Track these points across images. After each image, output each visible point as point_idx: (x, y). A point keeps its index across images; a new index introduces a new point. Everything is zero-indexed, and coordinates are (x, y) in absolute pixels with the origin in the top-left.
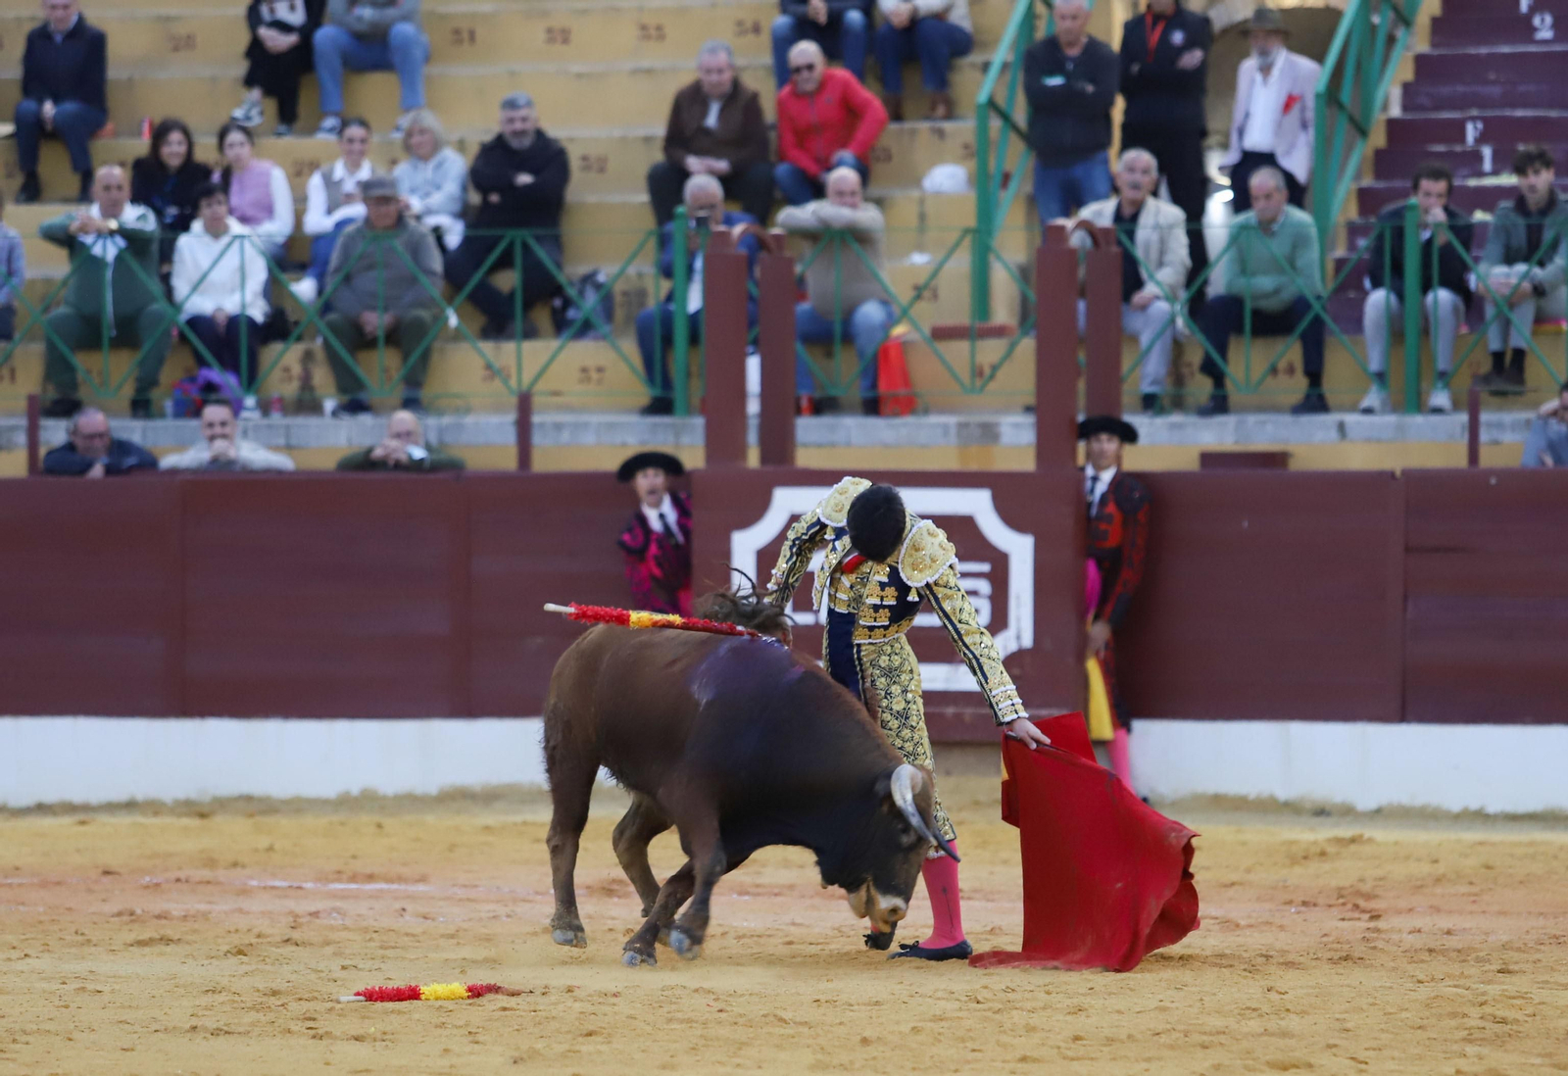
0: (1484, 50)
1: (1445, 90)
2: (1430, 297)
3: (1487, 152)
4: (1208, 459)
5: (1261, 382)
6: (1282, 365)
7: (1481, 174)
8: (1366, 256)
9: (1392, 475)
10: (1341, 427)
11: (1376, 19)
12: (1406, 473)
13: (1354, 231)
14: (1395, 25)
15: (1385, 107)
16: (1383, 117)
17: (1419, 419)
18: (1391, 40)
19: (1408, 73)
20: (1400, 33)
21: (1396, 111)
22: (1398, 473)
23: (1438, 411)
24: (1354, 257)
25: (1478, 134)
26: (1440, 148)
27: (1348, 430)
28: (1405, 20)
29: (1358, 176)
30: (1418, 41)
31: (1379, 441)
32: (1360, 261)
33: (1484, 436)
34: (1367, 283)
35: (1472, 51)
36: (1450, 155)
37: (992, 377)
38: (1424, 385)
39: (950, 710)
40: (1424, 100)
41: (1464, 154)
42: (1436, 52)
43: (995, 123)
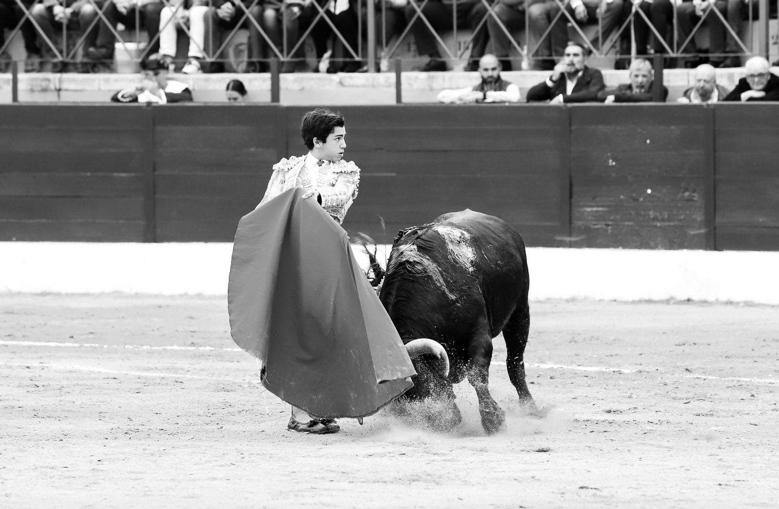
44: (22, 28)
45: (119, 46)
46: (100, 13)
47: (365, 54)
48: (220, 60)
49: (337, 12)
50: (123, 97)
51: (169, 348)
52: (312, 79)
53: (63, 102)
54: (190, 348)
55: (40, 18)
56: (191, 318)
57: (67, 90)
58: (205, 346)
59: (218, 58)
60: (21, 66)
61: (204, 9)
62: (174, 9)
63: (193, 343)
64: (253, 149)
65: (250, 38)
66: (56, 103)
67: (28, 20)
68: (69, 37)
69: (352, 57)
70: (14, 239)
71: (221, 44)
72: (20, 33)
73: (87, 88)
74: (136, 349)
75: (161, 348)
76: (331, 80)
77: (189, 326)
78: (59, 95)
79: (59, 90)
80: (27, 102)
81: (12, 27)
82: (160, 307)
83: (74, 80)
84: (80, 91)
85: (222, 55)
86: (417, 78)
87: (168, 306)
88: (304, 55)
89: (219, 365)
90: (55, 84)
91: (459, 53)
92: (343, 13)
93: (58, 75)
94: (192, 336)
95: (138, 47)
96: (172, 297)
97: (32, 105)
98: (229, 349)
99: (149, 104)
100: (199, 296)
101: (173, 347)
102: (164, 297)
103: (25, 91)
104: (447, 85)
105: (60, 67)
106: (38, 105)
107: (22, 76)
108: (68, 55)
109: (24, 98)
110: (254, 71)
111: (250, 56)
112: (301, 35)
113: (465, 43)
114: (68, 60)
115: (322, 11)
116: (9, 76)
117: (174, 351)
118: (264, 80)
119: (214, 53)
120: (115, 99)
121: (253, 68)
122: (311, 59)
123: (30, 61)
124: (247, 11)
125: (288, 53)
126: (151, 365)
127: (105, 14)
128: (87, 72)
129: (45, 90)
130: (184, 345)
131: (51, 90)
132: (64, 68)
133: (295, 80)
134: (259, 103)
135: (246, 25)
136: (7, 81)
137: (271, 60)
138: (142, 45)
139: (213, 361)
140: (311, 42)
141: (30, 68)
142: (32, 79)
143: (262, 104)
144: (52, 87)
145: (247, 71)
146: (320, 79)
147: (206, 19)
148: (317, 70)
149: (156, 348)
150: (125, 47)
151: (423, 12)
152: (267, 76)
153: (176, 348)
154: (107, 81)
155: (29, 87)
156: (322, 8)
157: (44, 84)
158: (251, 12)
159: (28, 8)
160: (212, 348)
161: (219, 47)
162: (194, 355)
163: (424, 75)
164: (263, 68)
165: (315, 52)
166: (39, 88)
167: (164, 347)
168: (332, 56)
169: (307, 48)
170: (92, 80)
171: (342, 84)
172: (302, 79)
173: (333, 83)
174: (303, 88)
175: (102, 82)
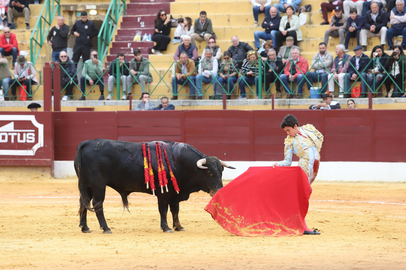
0: (131, 29)
1: (123, 37)
2: (122, 77)
3: (132, 49)
4: (78, 109)
5: (88, 94)
6: (93, 91)
7: (131, 53)
8: (109, 69)
9: (115, 112)
10: (104, 103)
11: (110, 23)
12: (117, 112)
13: (106, 64)
14: (113, 24)
15: (112, 40)
16: (112, 42)
17: (120, 101)
18: (113, 27)
19: (116, 34)
20: (115, 25)
21: (114, 41)
22: (116, 112)
23: (123, 99)
24: (106, 69)
25: (130, 45)
26: (123, 48)
27: (106, 103)
28: (115, 23)
29: (107, 54)
30: (118, 27)
31: (112, 105)
32: (108, 70)
33: (132, 105)
34: (109, 75)
35: (129, 29)
36: (125, 49)
37: (34, 93)
38: (121, 95)
39: (27, 159)
40: (119, 39)
41: (128, 49)
42: (122, 29)
43: (34, 42)
44: (275, 82)
45: (311, 88)
48: (349, 93)
49: (396, 75)
50: (313, 108)
51: (329, 201)
52: (384, 100)
53: (291, 109)
54: (337, 201)
55: (283, 79)
56: (338, 190)
57: (292, 105)
58: (342, 200)
59: (348, 92)
60: (275, 97)
61: (344, 74)
62: (332, 74)
63: (338, 199)
64: (362, 126)
65: (361, 85)
66: (288, 109)
67: (278, 80)
68: (293, 85)
69: (400, 91)
70: (272, 160)
71: (350, 87)
72: (275, 84)
73: (300, 104)
74: (317, 201)
75: (326, 201)
76: (392, 100)
77: (337, 193)
78: (289, 107)
79: (289, 105)
80: (277, 109)
81: (272, 82)
82: (326, 185)
83: (295, 101)
84: (297, 105)
85: (350, 91)
87: (329, 185)
89: (348, 207)
90: (288, 103)
92: (397, 75)
93: (289, 99)
94: (338, 196)
95: (319, 88)
96: (331, 182)
97: (279, 110)
98: (352, 201)
99: (322, 110)
100: (341, 181)
101: (330, 201)
102: (328, 182)
103: (277, 105)
105: (289, 96)
106: (281, 110)
107: (275, 100)
108: (293, 92)
109: (276, 108)
110: (362, 97)
111: (361, 92)
112: (380, 84)
114: (293, 94)
115: (388, 75)
116: (271, 100)
117: (331, 202)
118: (366, 100)
119: (347, 90)
120: (310, 108)
121: (362, 96)
122: (385, 92)
123: (277, 95)
124: (360, 75)
126: (322, 207)
127: (307, 77)
128: (300, 98)
129: (284, 105)
130: (335, 200)
131: (286, 105)
132: (291, 97)
133: (378, 101)
134: (364, 109)
135: (359, 80)
136: (270, 102)
137: (368, 93)
138: (320, 87)
139: (345, 206)
140: (384, 86)
141: (277, 97)
142: (279, 101)
143: (365, 110)
144: (287, 104)
145: (360, 97)
146: (387, 100)
147: (344, 78)
148: (387, 96)
149: (324, 201)
150: (314, 89)
152: (367, 99)
153: (332, 201)
154: (307, 101)
155: (278, 104)
156: (389, 73)
157: (284, 103)
158: (361, 75)
159: (278, 75)
160: (345, 201)
161: (349, 88)
162: (338, 203)
164: (366, 96)
165: (386, 90)
166: (282, 104)
167: (327, 200)
168: (394, 91)
169: (383, 88)
170: (301, 101)
171: (396, 101)
172: (381, 100)
173: (393, 101)
174: (381, 103)
175: (305, 102)
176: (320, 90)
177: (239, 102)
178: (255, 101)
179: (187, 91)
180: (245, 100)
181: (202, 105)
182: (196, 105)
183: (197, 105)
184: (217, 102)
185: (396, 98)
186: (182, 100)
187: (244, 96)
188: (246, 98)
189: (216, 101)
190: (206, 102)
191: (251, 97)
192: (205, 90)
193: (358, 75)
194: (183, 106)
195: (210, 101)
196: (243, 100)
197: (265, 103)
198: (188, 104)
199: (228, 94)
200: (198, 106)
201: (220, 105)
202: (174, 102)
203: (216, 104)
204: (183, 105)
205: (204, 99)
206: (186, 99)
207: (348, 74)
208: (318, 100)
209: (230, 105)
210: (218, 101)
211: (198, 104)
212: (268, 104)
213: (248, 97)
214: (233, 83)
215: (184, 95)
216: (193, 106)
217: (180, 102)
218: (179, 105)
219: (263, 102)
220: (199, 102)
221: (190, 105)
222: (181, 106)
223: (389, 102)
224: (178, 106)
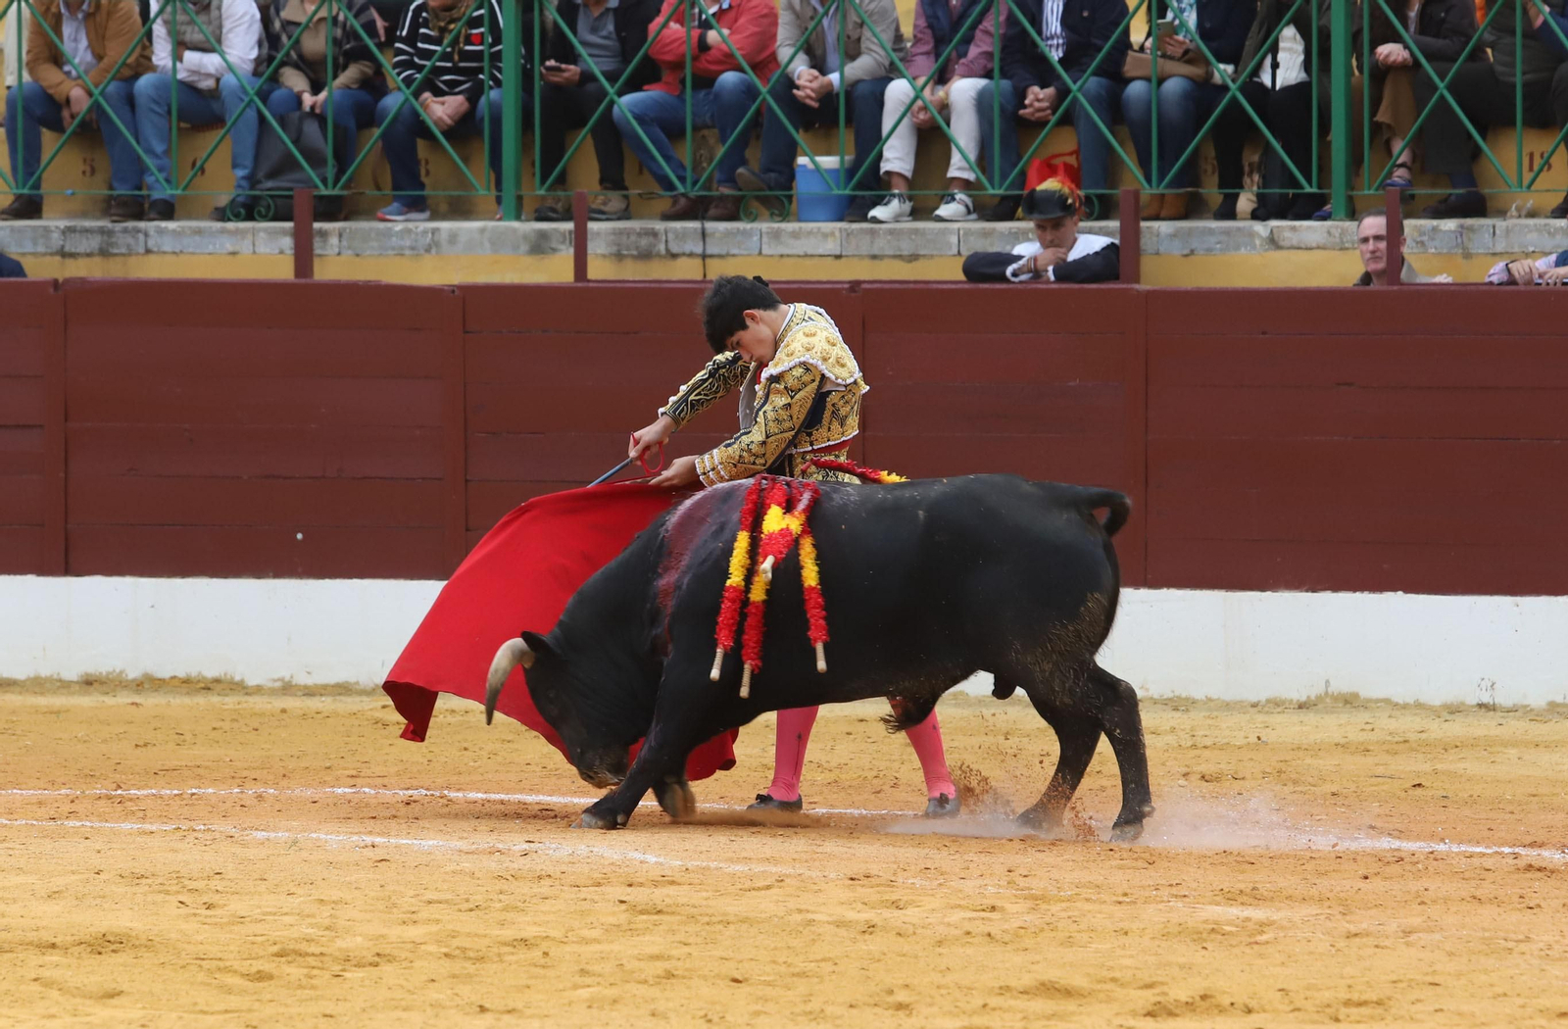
46: (764, 90)
47: (1324, 180)
48: (1013, 192)
49: (1279, 86)
52: (1211, 231)
57: (692, 255)
69: (1299, 186)
71: (1020, 158)
76: (1252, 235)
80: (606, 281)
83: (706, 235)
85: (1020, 182)
86: (1435, 229)
88: (1196, 182)
90: (666, 241)
91: (1527, 177)
92: (1291, 88)
95: (842, 161)
97: (619, 285)
99: (856, 284)
103: (604, 256)
104: (1499, 248)
106: (630, 286)
109: (599, 270)
110: (1088, 216)
113: (1542, 156)
114: (697, 192)
115: (1233, 89)
116: (569, 226)
119: (1004, 176)
124: (1074, 87)
125: (1161, 177)
127: (773, 94)
128: (735, 218)
129: (646, 255)
131: (659, 255)
133: (1173, 236)
136: (563, 237)
137: (1120, 191)
138: (849, 158)
142: (620, 233)
144: (662, 248)
146: (1227, 232)
147: (982, 105)
148: (1229, 214)
150: (814, 163)
151: (1450, 88)
154: (776, 235)
155: (614, 249)
157: (644, 242)
158: (1080, 91)
161: (1015, 165)
163: (1450, 225)
166: (635, 253)
170: (745, 233)
171: (1273, 242)
172: (1190, 232)
173: (1258, 242)
174: (1192, 252)
175: (765, 239)
176: (851, 172)
177: (388, 234)
178: (482, 230)
179: (93, 171)
180: (421, 225)
181: (174, 253)
182: (142, 250)
183: (148, 251)
184: (262, 234)
185: (1274, 223)
186: (62, 224)
187: (416, 204)
188: (427, 214)
189: (254, 232)
190: (199, 232)
191: (460, 209)
192: (194, 164)
193: (1063, 92)
194: (63, 254)
195: (223, 231)
196: (411, 225)
197: (540, 246)
198: (94, 243)
199: (324, 192)
200: (152, 257)
201: (281, 252)
202: (12, 229)
203: (254, 245)
204: (67, 249)
205: (189, 217)
206: (84, 215)
207: (1006, 84)
208: (840, 229)
209: (339, 254)
210: (265, 230)
211: (151, 243)
212: (554, 250)
213: (443, 207)
214: (352, 124)
215: (70, 192)
216: (123, 255)
217: (46, 229)
218: (41, 249)
219: (525, 237)
220: (161, 232)
221: (104, 253)
222: (52, 254)
223: (1237, 248)
224: (34, 254)
